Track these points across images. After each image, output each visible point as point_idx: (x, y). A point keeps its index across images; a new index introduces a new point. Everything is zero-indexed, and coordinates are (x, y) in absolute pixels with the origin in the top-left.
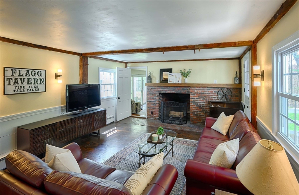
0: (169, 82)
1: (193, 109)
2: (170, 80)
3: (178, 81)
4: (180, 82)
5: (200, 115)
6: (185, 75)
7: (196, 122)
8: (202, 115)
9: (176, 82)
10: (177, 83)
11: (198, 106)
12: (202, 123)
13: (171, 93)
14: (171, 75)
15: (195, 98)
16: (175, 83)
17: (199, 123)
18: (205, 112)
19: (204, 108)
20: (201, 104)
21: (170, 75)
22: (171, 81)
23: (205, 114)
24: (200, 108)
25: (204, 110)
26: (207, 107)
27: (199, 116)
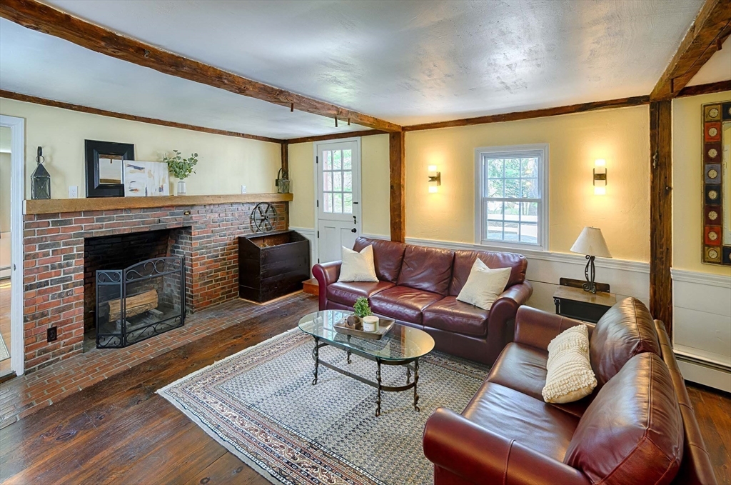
0: (128, 193)
1: (198, 270)
2: (134, 186)
3: (161, 189)
4: (166, 193)
5: (217, 281)
6: (178, 168)
7: (207, 303)
8: (221, 279)
9: (153, 192)
10: (158, 194)
11: (212, 257)
12: (220, 299)
13: (133, 231)
14: (136, 167)
15: (204, 237)
16: (149, 195)
17: (215, 302)
18: (228, 268)
19: (224, 259)
20: (218, 250)
21: (133, 169)
22: (136, 190)
23: (228, 273)
24: (216, 261)
25: (226, 264)
26: (230, 253)
27: (214, 283)
